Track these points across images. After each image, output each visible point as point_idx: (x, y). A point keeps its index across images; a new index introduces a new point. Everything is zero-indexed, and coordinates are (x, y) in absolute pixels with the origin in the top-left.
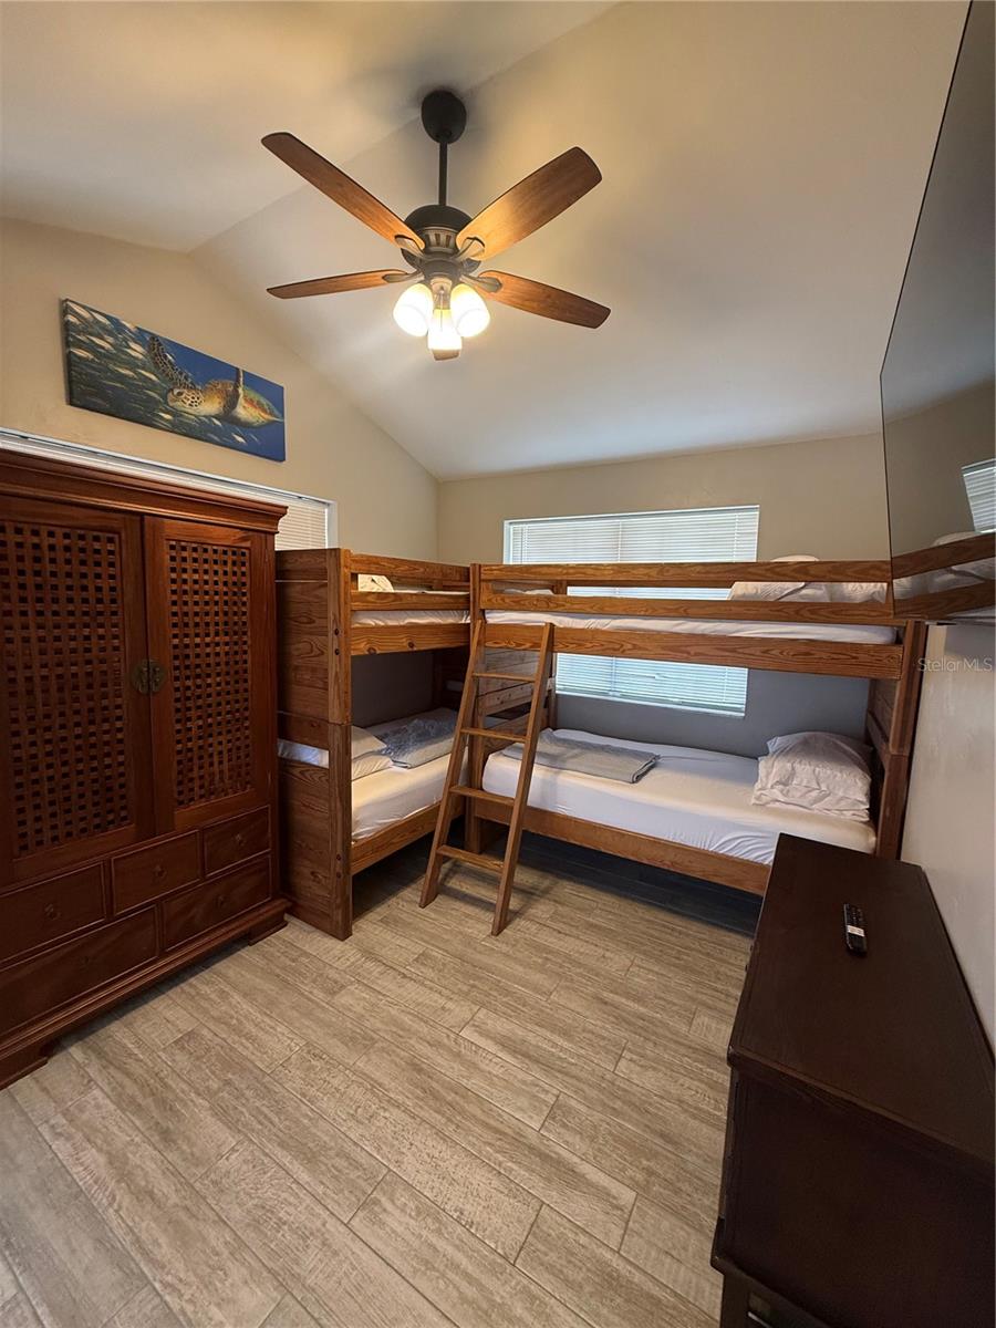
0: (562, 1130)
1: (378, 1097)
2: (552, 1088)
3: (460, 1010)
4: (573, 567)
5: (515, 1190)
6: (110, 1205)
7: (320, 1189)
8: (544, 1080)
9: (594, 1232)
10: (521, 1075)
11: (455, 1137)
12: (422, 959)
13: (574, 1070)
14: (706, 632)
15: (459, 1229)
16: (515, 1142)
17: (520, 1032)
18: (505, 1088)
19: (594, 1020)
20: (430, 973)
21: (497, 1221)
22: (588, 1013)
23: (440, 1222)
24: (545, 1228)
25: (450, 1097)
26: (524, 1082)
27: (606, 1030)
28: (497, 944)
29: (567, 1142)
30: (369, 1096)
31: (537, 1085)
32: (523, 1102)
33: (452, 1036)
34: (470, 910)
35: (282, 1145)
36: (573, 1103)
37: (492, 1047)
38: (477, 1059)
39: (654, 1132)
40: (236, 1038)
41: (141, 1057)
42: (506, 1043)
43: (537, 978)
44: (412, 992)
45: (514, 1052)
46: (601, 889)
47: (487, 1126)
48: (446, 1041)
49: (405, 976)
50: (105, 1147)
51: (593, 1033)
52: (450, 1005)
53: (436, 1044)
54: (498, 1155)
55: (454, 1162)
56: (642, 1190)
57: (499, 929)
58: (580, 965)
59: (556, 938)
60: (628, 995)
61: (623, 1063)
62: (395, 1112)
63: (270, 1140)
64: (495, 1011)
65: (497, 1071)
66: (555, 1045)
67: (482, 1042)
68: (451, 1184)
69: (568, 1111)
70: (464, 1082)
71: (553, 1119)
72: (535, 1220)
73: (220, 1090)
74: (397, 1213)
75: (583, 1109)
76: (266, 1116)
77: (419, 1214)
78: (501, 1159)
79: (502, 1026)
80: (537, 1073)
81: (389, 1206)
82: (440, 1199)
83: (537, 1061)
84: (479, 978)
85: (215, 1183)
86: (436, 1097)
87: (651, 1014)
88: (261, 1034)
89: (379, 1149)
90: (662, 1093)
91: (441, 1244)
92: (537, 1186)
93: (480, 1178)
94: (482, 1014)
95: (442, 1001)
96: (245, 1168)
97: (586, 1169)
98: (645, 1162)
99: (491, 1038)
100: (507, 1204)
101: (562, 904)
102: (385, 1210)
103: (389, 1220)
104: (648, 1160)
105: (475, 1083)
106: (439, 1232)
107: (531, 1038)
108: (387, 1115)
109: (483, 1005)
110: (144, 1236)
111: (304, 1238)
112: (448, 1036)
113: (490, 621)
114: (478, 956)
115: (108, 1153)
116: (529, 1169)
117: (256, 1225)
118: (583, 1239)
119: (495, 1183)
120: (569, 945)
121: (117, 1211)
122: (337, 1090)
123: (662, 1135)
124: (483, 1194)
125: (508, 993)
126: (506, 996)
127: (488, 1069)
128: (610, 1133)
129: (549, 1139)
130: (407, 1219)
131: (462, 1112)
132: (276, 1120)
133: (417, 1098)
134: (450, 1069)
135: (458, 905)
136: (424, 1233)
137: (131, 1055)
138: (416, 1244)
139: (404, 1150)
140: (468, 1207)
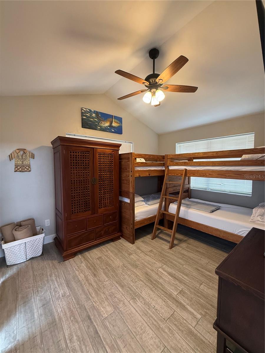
0: (182, 297)
1: (137, 278)
2: (181, 287)
3: (159, 264)
4: (191, 154)
5: (168, 306)
6: (85, 284)
7: (124, 293)
8: (179, 284)
9: (188, 321)
10: (173, 282)
11: (155, 291)
12: (151, 251)
13: (187, 284)
14: (231, 170)
15: (154, 310)
16: (170, 296)
17: (174, 272)
18: (169, 284)
19: (195, 274)
20: (152, 255)
21: (163, 311)
22: (193, 272)
23: (149, 307)
24: (175, 316)
25: (155, 282)
26: (174, 284)
27: (199, 277)
28: (171, 251)
29: (183, 300)
30: (136, 277)
31: (177, 285)
32: (173, 288)
33: (156, 269)
34: (164, 242)
35: (117, 282)
36: (186, 291)
37: (166, 274)
38: (162, 276)
39: (209, 304)
40: (109, 260)
41: (91, 259)
42: (170, 274)
43: (180, 261)
44: (148, 258)
45: (172, 276)
46: (202, 242)
47: (163, 290)
48: (155, 270)
49: (146, 254)
50: (84, 274)
51: (194, 277)
52: (156, 262)
53: (153, 270)
54: (165, 298)
55: (154, 296)
56: (204, 316)
57: (171, 248)
58: (193, 260)
59: (187, 252)
60: (206, 270)
61: (202, 286)
62: (141, 282)
63: (114, 281)
64: (168, 266)
65: (167, 279)
66: (183, 277)
67: (164, 272)
68: (153, 300)
69: (185, 293)
70: (158, 280)
71: (180, 293)
72: (173, 314)
73: (105, 269)
74: (140, 302)
75: (189, 293)
76: (114, 276)
77: (145, 304)
78: (166, 298)
79: (169, 270)
80: (177, 282)
81: (138, 300)
82: (150, 303)
83: (178, 280)
84: (165, 258)
85: (103, 286)
86: (151, 282)
87: (213, 276)
88: (114, 260)
89: (137, 289)
90: (213, 296)
91: (149, 312)
92: (174, 307)
93: (160, 301)
94: (164, 266)
95: (155, 261)
96: (109, 285)
97: (188, 307)
98: (205, 310)
99: (166, 272)
100: (166, 308)
101: (190, 244)
102: (137, 301)
103: (138, 303)
104: (206, 310)
105: (161, 281)
106: (149, 309)
107: (177, 274)
108: (139, 282)
109: (165, 264)
110: (90, 291)
111: (120, 301)
112: (155, 269)
113: (170, 169)
114: (165, 253)
115: (85, 275)
116: (173, 303)
117: (110, 296)
118: (185, 322)
119: (164, 303)
120: (191, 255)
121: (86, 286)
122: (129, 275)
123: (211, 305)
124: (160, 305)
125: (172, 263)
126: (171, 263)
127: (165, 278)
128: (196, 301)
129: (178, 298)
130: (142, 304)
131: (157, 286)
132: (116, 277)
133: (147, 281)
134: (155, 277)
135: (161, 240)
136: (146, 308)
137: (89, 259)
138: (144, 310)
139: (143, 290)
140: (156, 306)
